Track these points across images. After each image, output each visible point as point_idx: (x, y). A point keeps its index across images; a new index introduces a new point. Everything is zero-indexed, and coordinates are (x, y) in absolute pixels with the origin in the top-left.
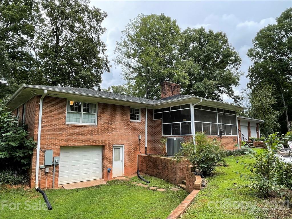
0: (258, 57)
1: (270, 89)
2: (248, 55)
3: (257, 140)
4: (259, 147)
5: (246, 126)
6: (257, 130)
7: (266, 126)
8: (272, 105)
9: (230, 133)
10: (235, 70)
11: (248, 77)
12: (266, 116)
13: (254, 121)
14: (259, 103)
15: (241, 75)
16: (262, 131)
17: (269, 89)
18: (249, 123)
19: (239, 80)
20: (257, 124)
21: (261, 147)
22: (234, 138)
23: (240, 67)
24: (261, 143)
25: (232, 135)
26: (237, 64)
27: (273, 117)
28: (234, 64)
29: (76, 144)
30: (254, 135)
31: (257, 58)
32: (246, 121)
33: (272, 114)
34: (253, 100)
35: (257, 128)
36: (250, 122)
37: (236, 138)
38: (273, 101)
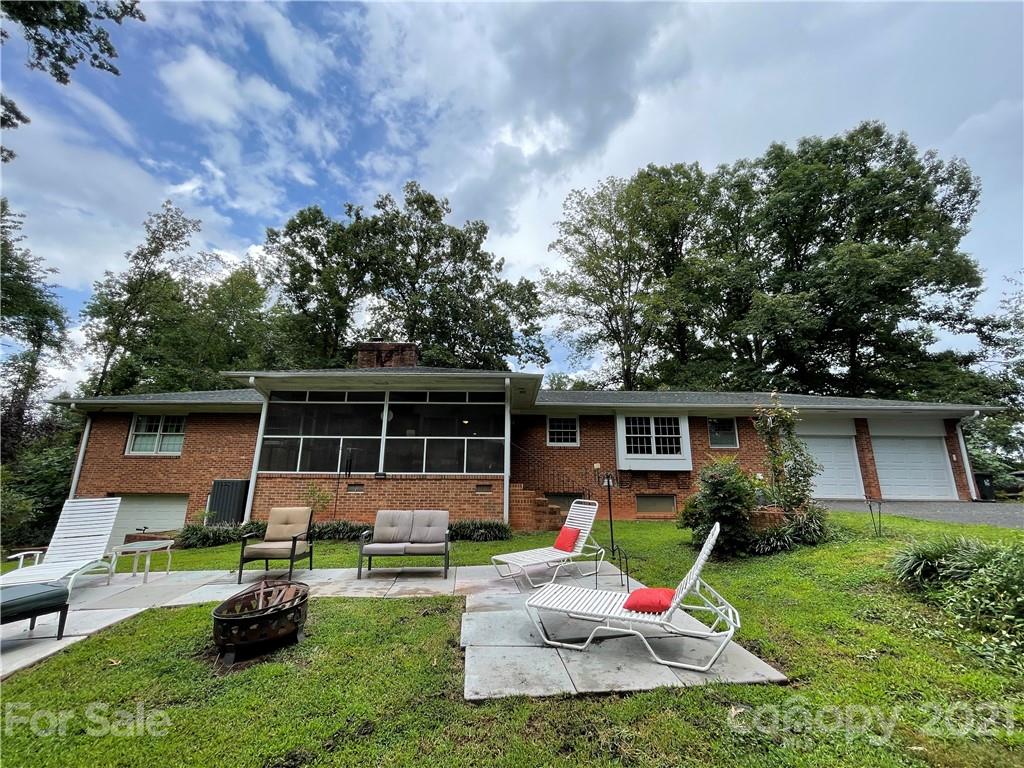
6: (952, 450)
18: (861, 423)
20: (949, 423)
25: (465, 473)
29: (133, 490)
35: (950, 440)
36: (865, 420)
37: (497, 484)
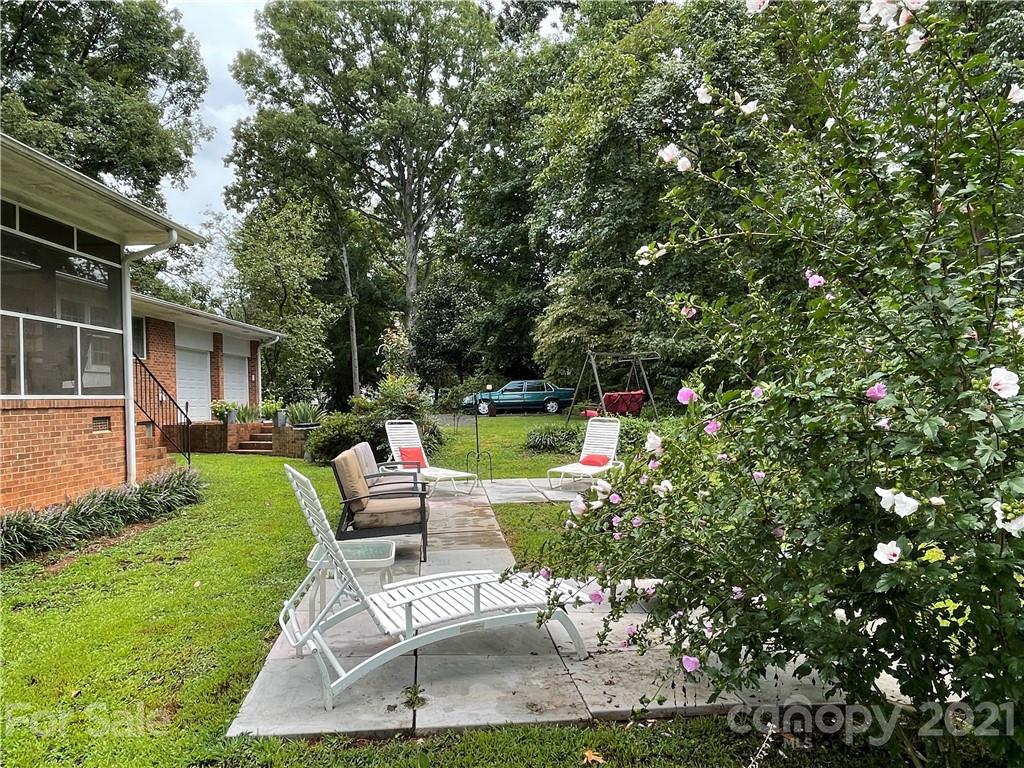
0: (273, 94)
1: (307, 218)
2: (237, 76)
3: (244, 415)
4: (252, 446)
5: (204, 353)
6: (252, 371)
7: (285, 359)
8: (312, 281)
9: (67, 384)
10: (178, 114)
11: (233, 166)
12: (290, 320)
13: (239, 330)
14: (266, 267)
15: (203, 135)
16: (270, 376)
17: (303, 214)
18: (217, 339)
19: (189, 154)
20: (254, 345)
21: (259, 447)
22: (103, 413)
23: (199, 105)
24: (263, 431)
25: (80, 396)
26: (189, 89)
27: (314, 323)
28: (174, 87)
30: (236, 394)
31: (268, 97)
32: (207, 327)
33: (308, 314)
34: (243, 252)
35: (252, 360)
36: (221, 335)
37: (116, 415)
38: (315, 265)
